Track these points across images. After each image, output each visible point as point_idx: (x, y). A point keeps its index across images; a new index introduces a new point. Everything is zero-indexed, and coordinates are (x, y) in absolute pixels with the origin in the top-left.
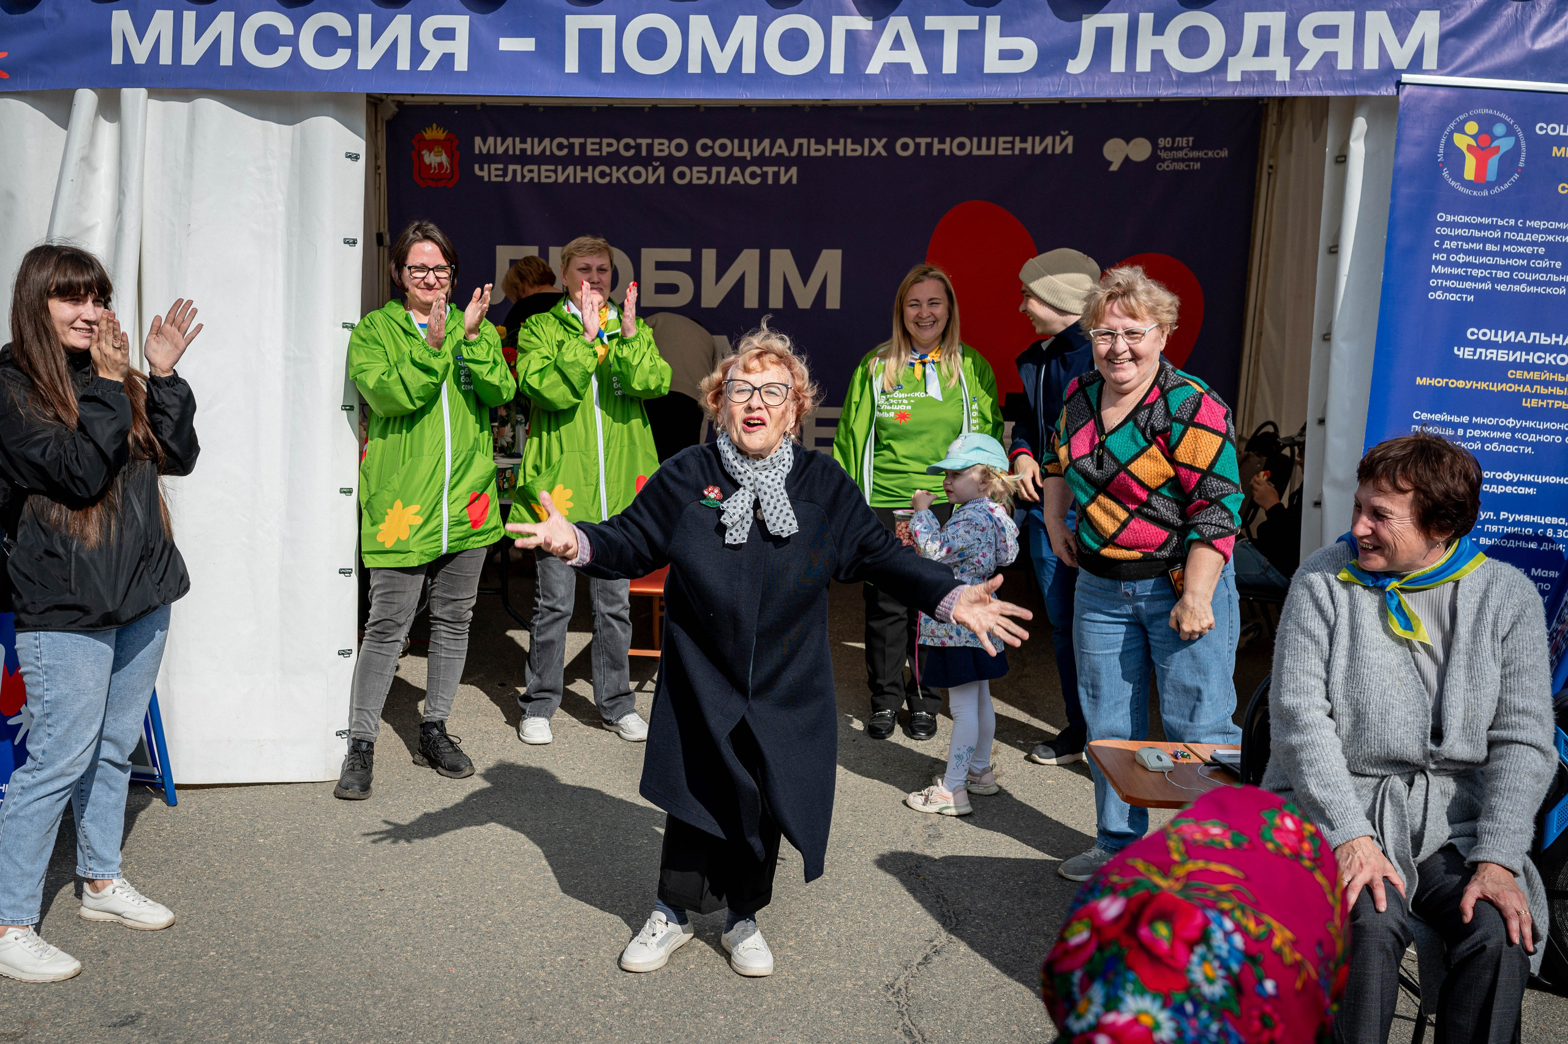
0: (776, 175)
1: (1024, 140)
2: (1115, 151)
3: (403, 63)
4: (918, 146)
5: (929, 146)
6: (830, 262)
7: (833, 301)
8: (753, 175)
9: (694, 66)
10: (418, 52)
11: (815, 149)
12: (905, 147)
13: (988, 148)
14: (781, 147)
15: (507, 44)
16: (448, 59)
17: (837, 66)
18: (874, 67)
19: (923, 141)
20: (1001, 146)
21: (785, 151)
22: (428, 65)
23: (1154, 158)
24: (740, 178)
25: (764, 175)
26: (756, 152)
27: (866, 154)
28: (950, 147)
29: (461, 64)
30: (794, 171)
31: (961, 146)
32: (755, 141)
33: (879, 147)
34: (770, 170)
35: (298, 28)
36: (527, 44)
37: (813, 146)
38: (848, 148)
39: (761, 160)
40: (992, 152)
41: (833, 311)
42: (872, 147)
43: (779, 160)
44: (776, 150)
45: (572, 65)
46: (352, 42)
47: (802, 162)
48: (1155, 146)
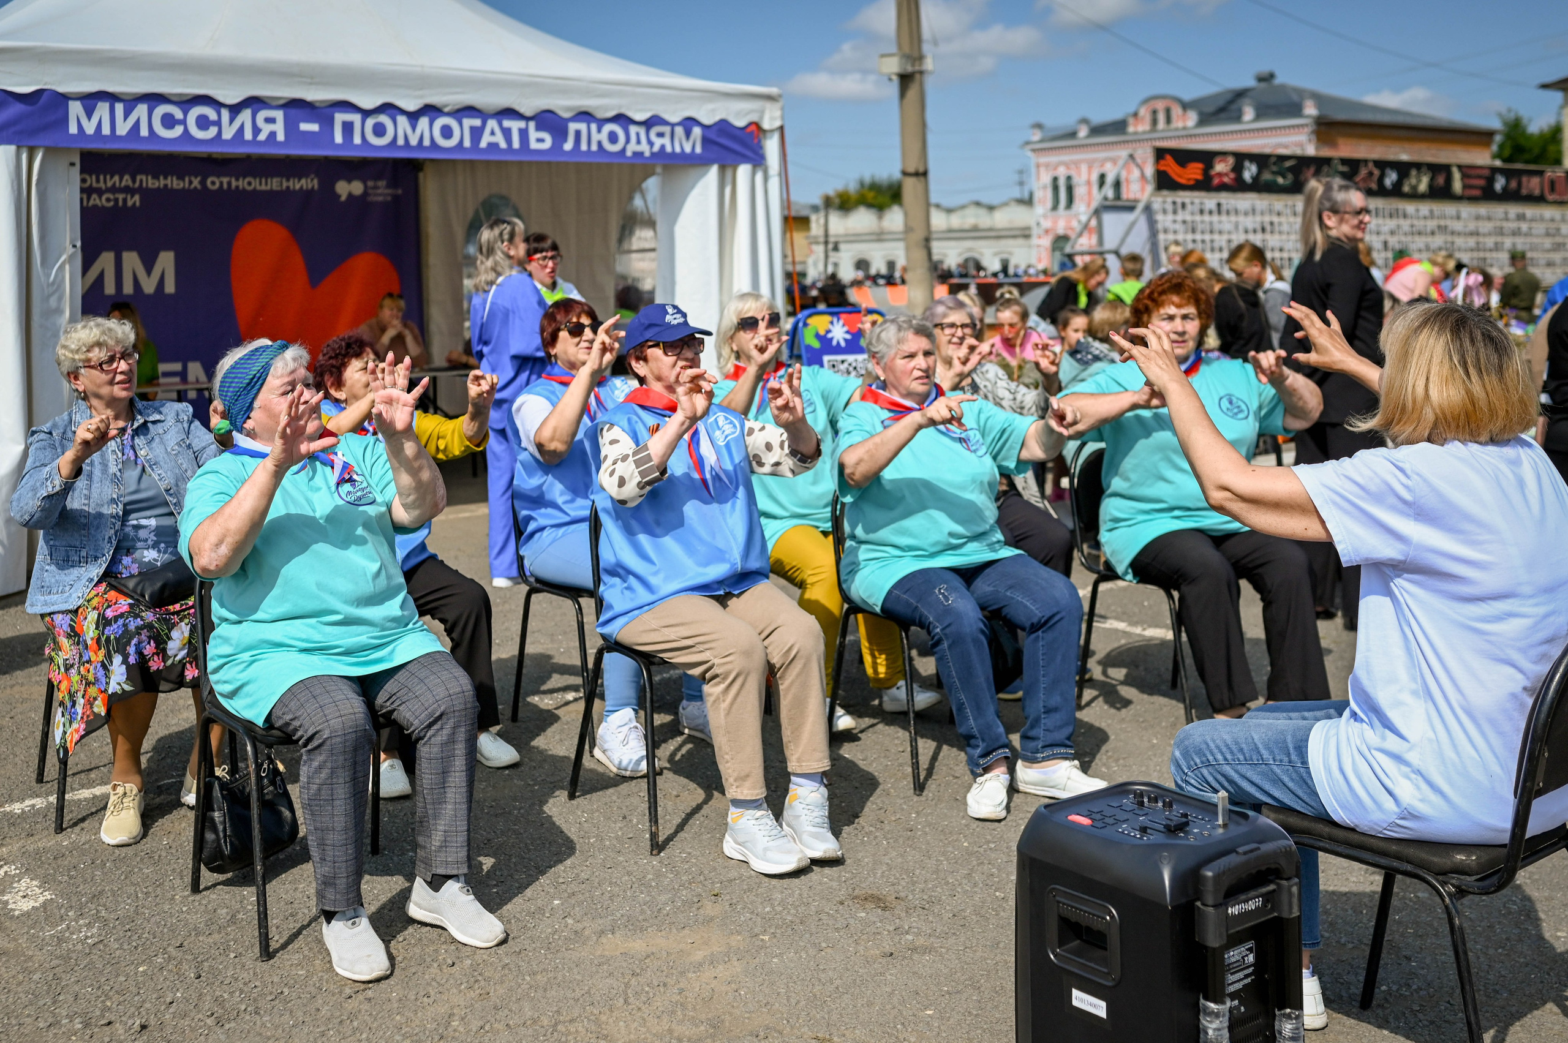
0: (125, 200)
1: (288, 180)
2: (344, 189)
3: (248, 135)
4: (221, 183)
5: (229, 184)
6: (166, 261)
7: (170, 288)
8: (108, 200)
9: (401, 142)
10: (256, 131)
11: (151, 183)
12: (213, 183)
13: (266, 184)
14: (127, 180)
15: (305, 127)
16: (272, 135)
17: (467, 143)
18: (483, 144)
19: (225, 180)
20: (274, 184)
21: (130, 183)
22: (262, 137)
23: (365, 194)
24: (98, 202)
25: (116, 200)
26: (109, 184)
27: (187, 186)
28: (242, 183)
29: (281, 137)
30: (137, 198)
31: (249, 184)
32: (108, 177)
33: (196, 182)
34: (121, 197)
35: (185, 114)
36: (314, 127)
37: (150, 181)
38: (174, 183)
39: (113, 190)
40: (269, 187)
41: (170, 296)
42: (191, 182)
43: (127, 190)
44: (124, 184)
45: (339, 138)
46: (218, 123)
47: (143, 192)
48: (366, 187)
